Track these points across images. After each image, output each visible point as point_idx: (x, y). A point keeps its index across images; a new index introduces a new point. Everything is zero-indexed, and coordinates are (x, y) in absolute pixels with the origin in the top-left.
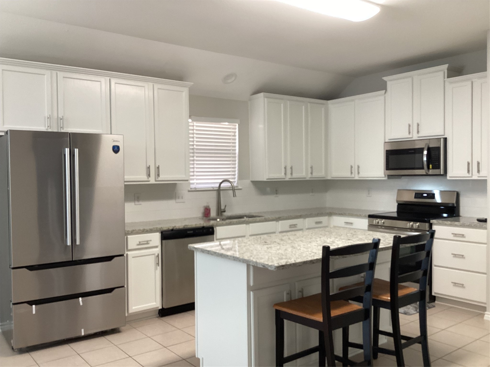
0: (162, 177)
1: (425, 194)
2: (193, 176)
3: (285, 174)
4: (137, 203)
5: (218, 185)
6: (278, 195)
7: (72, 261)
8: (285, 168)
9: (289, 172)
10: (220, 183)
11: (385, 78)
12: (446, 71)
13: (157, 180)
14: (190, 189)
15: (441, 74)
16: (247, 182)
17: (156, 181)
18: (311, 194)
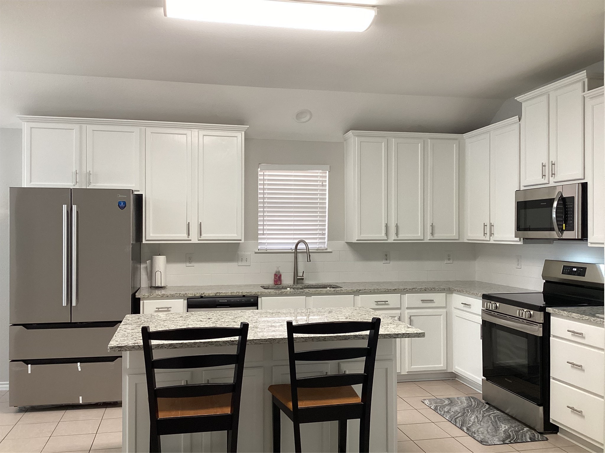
0: (205, 236)
1: (575, 267)
2: (263, 234)
3: (387, 234)
4: (188, 264)
5: (294, 247)
6: (388, 262)
7: (71, 323)
8: (387, 226)
9: (393, 230)
10: (296, 244)
11: (519, 99)
12: (586, 80)
13: (200, 239)
14: (257, 251)
15: (580, 85)
16: (340, 244)
17: (198, 240)
18: (446, 261)
